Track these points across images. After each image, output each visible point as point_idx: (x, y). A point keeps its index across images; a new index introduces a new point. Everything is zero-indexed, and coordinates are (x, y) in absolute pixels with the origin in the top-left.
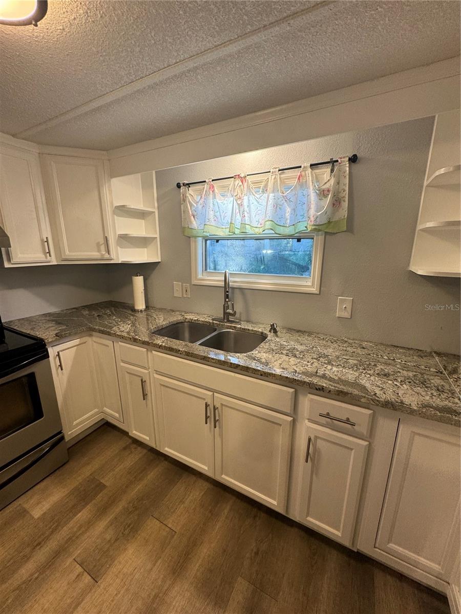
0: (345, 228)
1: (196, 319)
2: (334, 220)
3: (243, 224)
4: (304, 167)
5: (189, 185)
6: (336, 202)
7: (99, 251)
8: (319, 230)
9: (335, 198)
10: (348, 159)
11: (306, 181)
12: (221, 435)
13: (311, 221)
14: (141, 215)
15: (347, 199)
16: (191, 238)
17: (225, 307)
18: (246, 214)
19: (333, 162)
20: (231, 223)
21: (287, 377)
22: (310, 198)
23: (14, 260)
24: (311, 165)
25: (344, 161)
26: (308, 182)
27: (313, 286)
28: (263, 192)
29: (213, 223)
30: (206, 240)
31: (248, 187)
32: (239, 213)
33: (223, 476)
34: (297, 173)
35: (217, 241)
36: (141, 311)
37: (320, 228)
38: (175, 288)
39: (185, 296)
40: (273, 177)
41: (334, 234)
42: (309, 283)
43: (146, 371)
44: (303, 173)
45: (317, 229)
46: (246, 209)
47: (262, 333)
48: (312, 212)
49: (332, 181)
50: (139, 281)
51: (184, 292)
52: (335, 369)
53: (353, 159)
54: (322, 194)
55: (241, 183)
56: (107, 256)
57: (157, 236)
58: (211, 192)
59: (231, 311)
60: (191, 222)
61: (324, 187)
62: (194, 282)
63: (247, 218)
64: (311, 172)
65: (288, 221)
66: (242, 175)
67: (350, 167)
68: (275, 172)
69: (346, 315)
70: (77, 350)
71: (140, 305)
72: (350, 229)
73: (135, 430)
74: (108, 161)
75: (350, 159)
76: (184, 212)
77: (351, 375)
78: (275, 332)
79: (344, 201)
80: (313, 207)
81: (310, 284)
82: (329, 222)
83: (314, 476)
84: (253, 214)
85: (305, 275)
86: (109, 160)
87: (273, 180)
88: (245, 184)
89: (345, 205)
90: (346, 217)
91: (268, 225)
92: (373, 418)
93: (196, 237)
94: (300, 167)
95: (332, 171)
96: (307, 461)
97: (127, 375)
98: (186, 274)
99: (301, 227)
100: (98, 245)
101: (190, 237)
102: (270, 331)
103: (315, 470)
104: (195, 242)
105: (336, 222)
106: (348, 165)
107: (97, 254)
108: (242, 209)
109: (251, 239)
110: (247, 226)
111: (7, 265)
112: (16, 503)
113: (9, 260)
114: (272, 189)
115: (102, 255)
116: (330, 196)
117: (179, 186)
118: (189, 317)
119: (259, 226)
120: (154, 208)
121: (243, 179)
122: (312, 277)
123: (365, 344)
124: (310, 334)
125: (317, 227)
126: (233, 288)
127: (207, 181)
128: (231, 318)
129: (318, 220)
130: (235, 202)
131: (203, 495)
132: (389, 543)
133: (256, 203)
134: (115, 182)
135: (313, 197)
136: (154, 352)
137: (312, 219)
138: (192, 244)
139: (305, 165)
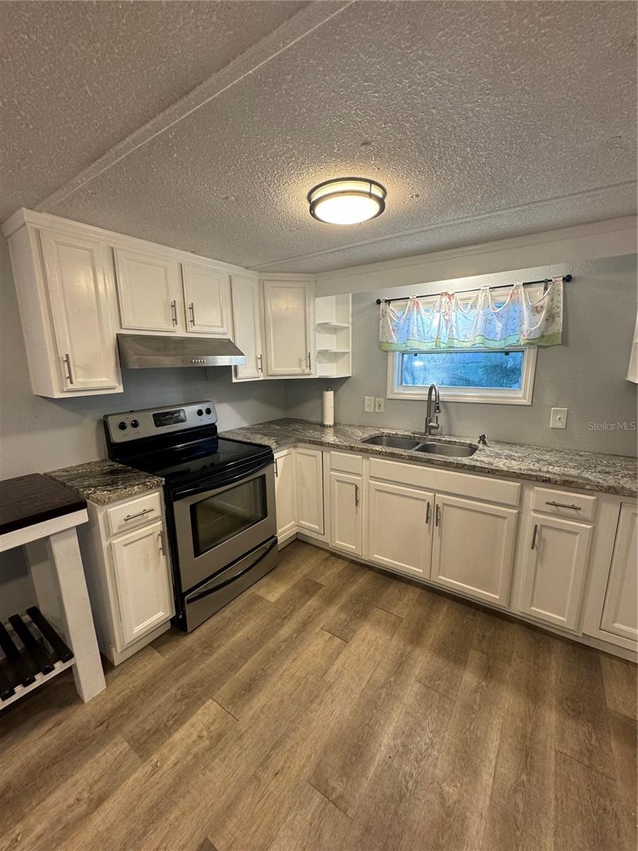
0: (560, 342)
1: (394, 433)
2: (547, 334)
3: (451, 339)
4: (517, 286)
5: (388, 302)
6: (550, 317)
7: (300, 366)
8: (533, 344)
9: (549, 314)
10: (562, 278)
11: (518, 298)
12: (440, 535)
13: (524, 336)
14: (334, 330)
15: (561, 315)
16: (389, 353)
17: (428, 421)
18: (454, 329)
19: (547, 282)
20: (437, 338)
21: (514, 472)
22: (523, 314)
23: (240, 375)
24: (524, 284)
25: (558, 281)
26: (520, 299)
27: (524, 397)
28: (471, 308)
29: (417, 338)
30: (403, 354)
31: (456, 303)
32: (447, 328)
33: (440, 577)
34: (510, 290)
35: (416, 355)
36: (330, 426)
37: (534, 342)
38: (367, 403)
39: (377, 411)
40: (483, 295)
41: (549, 347)
42: (520, 394)
43: (360, 478)
44: (515, 291)
45: (530, 343)
46: (454, 324)
47: (470, 444)
48: (525, 327)
49: (546, 300)
50: (329, 396)
51: (377, 406)
52: (556, 468)
53: (568, 279)
54: (536, 310)
55: (448, 300)
56: (307, 371)
57: (350, 351)
58: (415, 308)
59: (434, 425)
60: (391, 337)
61: (537, 304)
62: (390, 396)
63: (454, 333)
64: (524, 291)
65: (499, 335)
66: (450, 293)
67: (564, 287)
68: (486, 290)
69: (560, 425)
70: (285, 460)
71: (329, 420)
72: (565, 342)
73: (339, 541)
74: (314, 283)
75: (564, 279)
76: (382, 327)
77: (574, 472)
78: (485, 443)
79: (559, 317)
80: (526, 322)
81: (521, 396)
82: (542, 336)
83: (539, 564)
84: (461, 328)
85: (515, 387)
86: (316, 281)
87: (483, 298)
88: (453, 301)
89: (560, 320)
90: (561, 331)
91: (479, 340)
92: (597, 504)
93: (394, 351)
94: (513, 285)
95: (546, 289)
96: (533, 548)
97: (336, 483)
98: (381, 389)
99: (512, 341)
100: (300, 361)
101: (387, 352)
102: (479, 442)
103: (540, 558)
104: (393, 356)
105: (550, 336)
106: (562, 284)
107: (298, 369)
108: (449, 325)
109: (456, 352)
110: (455, 341)
111: (234, 380)
112: (249, 592)
113: (236, 375)
114: (482, 306)
115: (303, 370)
116: (544, 312)
117: (379, 302)
118: (386, 431)
119: (466, 340)
120: (349, 323)
121: (450, 296)
122: (523, 390)
123: (581, 453)
124: (521, 445)
125: (530, 341)
126: (444, 402)
127: (411, 297)
128: (432, 431)
129: (532, 334)
130: (442, 317)
131: (418, 597)
132: (614, 622)
133: (463, 318)
134: (319, 301)
135: (526, 313)
136: (371, 459)
137: (526, 334)
138: (390, 359)
139: (518, 283)
